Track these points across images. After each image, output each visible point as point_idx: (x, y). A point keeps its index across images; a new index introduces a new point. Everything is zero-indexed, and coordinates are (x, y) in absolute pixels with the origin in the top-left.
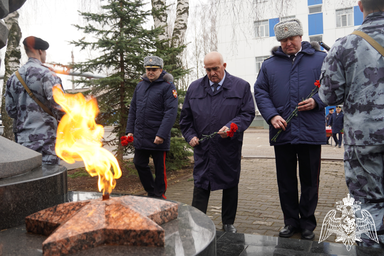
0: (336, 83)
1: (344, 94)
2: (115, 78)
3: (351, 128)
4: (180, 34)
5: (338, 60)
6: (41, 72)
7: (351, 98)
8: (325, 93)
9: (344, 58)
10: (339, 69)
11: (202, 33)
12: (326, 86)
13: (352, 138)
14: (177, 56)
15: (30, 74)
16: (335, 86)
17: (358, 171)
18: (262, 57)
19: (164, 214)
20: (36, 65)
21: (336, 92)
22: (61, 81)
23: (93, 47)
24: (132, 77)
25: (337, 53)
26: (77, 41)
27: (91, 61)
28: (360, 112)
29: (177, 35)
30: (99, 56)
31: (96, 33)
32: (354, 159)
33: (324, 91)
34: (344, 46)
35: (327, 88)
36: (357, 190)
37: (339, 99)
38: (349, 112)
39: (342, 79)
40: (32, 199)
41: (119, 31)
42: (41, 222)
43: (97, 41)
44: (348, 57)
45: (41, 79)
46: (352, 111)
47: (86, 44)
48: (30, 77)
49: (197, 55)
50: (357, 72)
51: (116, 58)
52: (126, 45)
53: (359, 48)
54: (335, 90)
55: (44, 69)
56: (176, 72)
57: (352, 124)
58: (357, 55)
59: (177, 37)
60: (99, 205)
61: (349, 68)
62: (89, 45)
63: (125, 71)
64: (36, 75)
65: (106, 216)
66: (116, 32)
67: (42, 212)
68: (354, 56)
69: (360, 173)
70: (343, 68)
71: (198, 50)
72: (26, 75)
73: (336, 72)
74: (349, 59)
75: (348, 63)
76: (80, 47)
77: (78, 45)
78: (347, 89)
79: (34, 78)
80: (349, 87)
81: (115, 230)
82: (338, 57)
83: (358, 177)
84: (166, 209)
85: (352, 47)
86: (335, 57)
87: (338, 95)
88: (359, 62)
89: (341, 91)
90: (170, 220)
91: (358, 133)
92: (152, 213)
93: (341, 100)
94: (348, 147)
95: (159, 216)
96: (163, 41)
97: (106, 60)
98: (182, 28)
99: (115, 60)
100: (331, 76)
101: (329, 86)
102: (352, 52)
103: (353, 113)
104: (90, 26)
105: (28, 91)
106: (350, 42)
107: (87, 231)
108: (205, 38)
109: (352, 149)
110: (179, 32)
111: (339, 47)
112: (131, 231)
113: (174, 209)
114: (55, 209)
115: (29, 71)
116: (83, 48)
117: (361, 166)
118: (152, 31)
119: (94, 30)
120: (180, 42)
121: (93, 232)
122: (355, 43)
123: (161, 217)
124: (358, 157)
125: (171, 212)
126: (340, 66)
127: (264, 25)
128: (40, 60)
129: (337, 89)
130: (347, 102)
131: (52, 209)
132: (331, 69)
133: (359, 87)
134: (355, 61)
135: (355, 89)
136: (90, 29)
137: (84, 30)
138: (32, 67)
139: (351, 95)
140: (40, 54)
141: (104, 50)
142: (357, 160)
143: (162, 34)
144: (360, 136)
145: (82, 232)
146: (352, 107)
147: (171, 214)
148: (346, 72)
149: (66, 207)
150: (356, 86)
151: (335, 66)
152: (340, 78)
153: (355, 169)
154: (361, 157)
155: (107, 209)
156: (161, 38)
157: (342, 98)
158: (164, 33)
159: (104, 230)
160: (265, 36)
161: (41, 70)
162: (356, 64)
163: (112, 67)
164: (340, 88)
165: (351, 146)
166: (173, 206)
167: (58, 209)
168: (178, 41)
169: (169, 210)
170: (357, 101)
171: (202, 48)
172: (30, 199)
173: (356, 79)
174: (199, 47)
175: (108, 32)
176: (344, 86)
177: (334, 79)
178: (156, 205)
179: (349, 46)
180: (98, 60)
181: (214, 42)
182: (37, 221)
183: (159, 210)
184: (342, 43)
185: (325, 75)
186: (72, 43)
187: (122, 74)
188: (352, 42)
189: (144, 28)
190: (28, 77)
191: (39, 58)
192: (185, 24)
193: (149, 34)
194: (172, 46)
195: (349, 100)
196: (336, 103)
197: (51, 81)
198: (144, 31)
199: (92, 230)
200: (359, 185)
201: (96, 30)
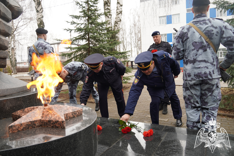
0: (179, 49)
1: (183, 55)
2: (84, 46)
3: (186, 72)
4: (118, 24)
5: (180, 38)
6: (43, 45)
7: (186, 57)
8: (175, 54)
9: (183, 37)
10: (181, 42)
11: (133, 23)
12: (175, 51)
13: (186, 76)
14: (116, 35)
15: (39, 46)
16: (179, 51)
17: (188, 93)
18: (163, 34)
19: (74, 113)
20: (42, 41)
21: (179, 53)
22: (53, 49)
23: (75, 31)
24: (94, 46)
25: (180, 34)
26: (67, 29)
27: (74, 38)
28: (190, 64)
29: (116, 24)
30: (78, 36)
31: (76, 24)
32: (187, 87)
33: (174, 53)
34: (183, 31)
35: (175, 52)
36: (188, 102)
37: (181, 57)
38: (185, 64)
39: (182, 47)
40: (18, 105)
41: (87, 23)
42: (17, 116)
43: (75, 28)
44: (185, 36)
45: (44, 48)
46: (186, 63)
47: (71, 30)
48: (39, 47)
49: (131, 34)
50: (189, 44)
51: (86, 37)
52: (89, 30)
53: (190, 32)
54: (179, 52)
55: (45, 43)
56: (114, 43)
57: (186, 69)
58: (189, 35)
59: (116, 26)
60: (41, 109)
61: (185, 42)
62: (73, 30)
63: (90, 42)
64: (41, 46)
65: (43, 114)
66: (86, 24)
67: (19, 111)
68: (187, 36)
69: (189, 94)
70: (183, 42)
71: (131, 31)
72: (37, 46)
73: (179, 44)
74: (185, 37)
75: (184, 39)
76: (69, 31)
77: (68, 30)
78: (185, 52)
79: (41, 48)
80: (185, 51)
81: (45, 120)
82: (180, 37)
83: (188, 95)
84: (76, 111)
85: (187, 31)
86: (179, 36)
87: (180, 55)
88: (190, 39)
89: (182, 53)
90: (78, 116)
91: (189, 74)
92: (67, 113)
93: (182, 57)
94: (184, 81)
95: (71, 114)
96: (109, 27)
97: (81, 37)
98: (119, 21)
99: (85, 37)
100: (177, 45)
101: (176, 51)
102: (186, 34)
103: (187, 64)
104: (73, 21)
105: (38, 54)
106: (186, 29)
107: (31, 120)
108: (135, 25)
109: (186, 82)
110: (117, 23)
111: (181, 31)
112: (51, 121)
113: (80, 111)
114: (24, 110)
115: (38, 44)
116: (70, 32)
117: (190, 90)
118: (102, 23)
119: (74, 23)
120: (118, 28)
121: (35, 121)
122: (188, 29)
123: (72, 114)
124: (188, 86)
125: (78, 112)
126: (181, 41)
127: (164, 19)
128: (44, 39)
129: (180, 52)
130: (184, 58)
131: (23, 110)
132: (177, 42)
133: (190, 51)
134: (188, 38)
135: (188, 52)
136: (73, 23)
137: (70, 23)
138: (40, 43)
139: (186, 55)
140: (44, 36)
141: (79, 33)
142: (188, 87)
143: (109, 24)
144: (189, 76)
145: (29, 121)
146: (187, 61)
147: (79, 113)
148: (184, 44)
149: (28, 109)
150: (188, 51)
151: (179, 41)
152: (181, 47)
153: (187, 92)
154: (190, 86)
155: (44, 111)
156: (108, 26)
157: (182, 56)
158: (110, 24)
159: (40, 120)
160: (164, 24)
161: (44, 44)
162: (188, 40)
163: (84, 40)
164: (181, 52)
165: (186, 80)
166: (79, 109)
167: (25, 110)
168: (117, 28)
169: (78, 111)
170: (189, 58)
171: (133, 30)
172: (17, 105)
173: (189, 47)
174: (132, 30)
175: (82, 24)
176: (183, 51)
177: (178, 47)
178: (71, 109)
179: (185, 31)
180: (77, 37)
181: (139, 27)
182: (16, 115)
183: (71, 111)
184: (182, 29)
185: (174, 45)
186: (65, 30)
187: (89, 44)
188: (187, 29)
189: (98, 22)
190: (38, 47)
191: (43, 38)
192: (120, 19)
193: (101, 24)
194: (114, 30)
195: (185, 58)
196: (180, 59)
197: (48, 49)
198: (98, 23)
199: (34, 120)
200: (189, 99)
201: (76, 23)
